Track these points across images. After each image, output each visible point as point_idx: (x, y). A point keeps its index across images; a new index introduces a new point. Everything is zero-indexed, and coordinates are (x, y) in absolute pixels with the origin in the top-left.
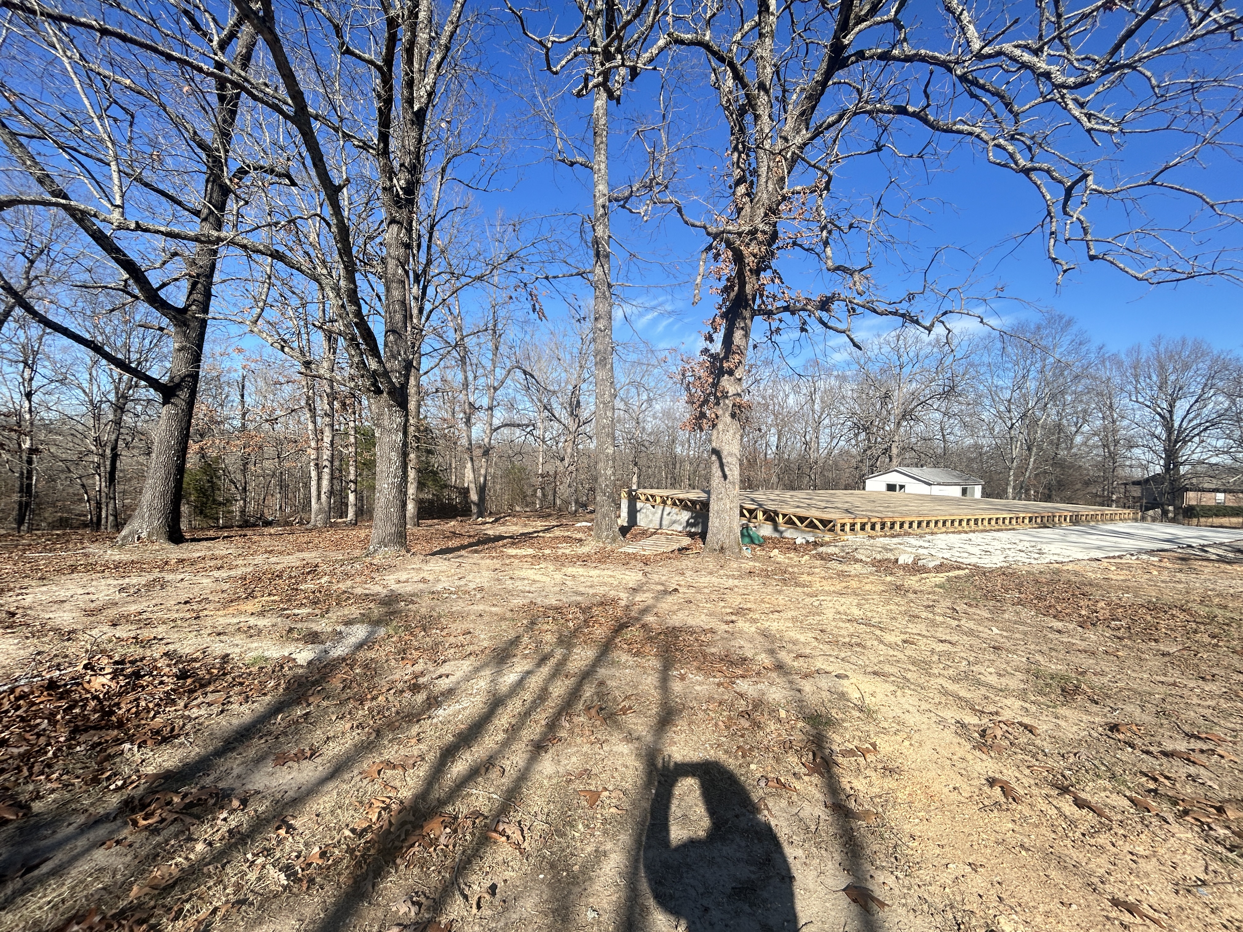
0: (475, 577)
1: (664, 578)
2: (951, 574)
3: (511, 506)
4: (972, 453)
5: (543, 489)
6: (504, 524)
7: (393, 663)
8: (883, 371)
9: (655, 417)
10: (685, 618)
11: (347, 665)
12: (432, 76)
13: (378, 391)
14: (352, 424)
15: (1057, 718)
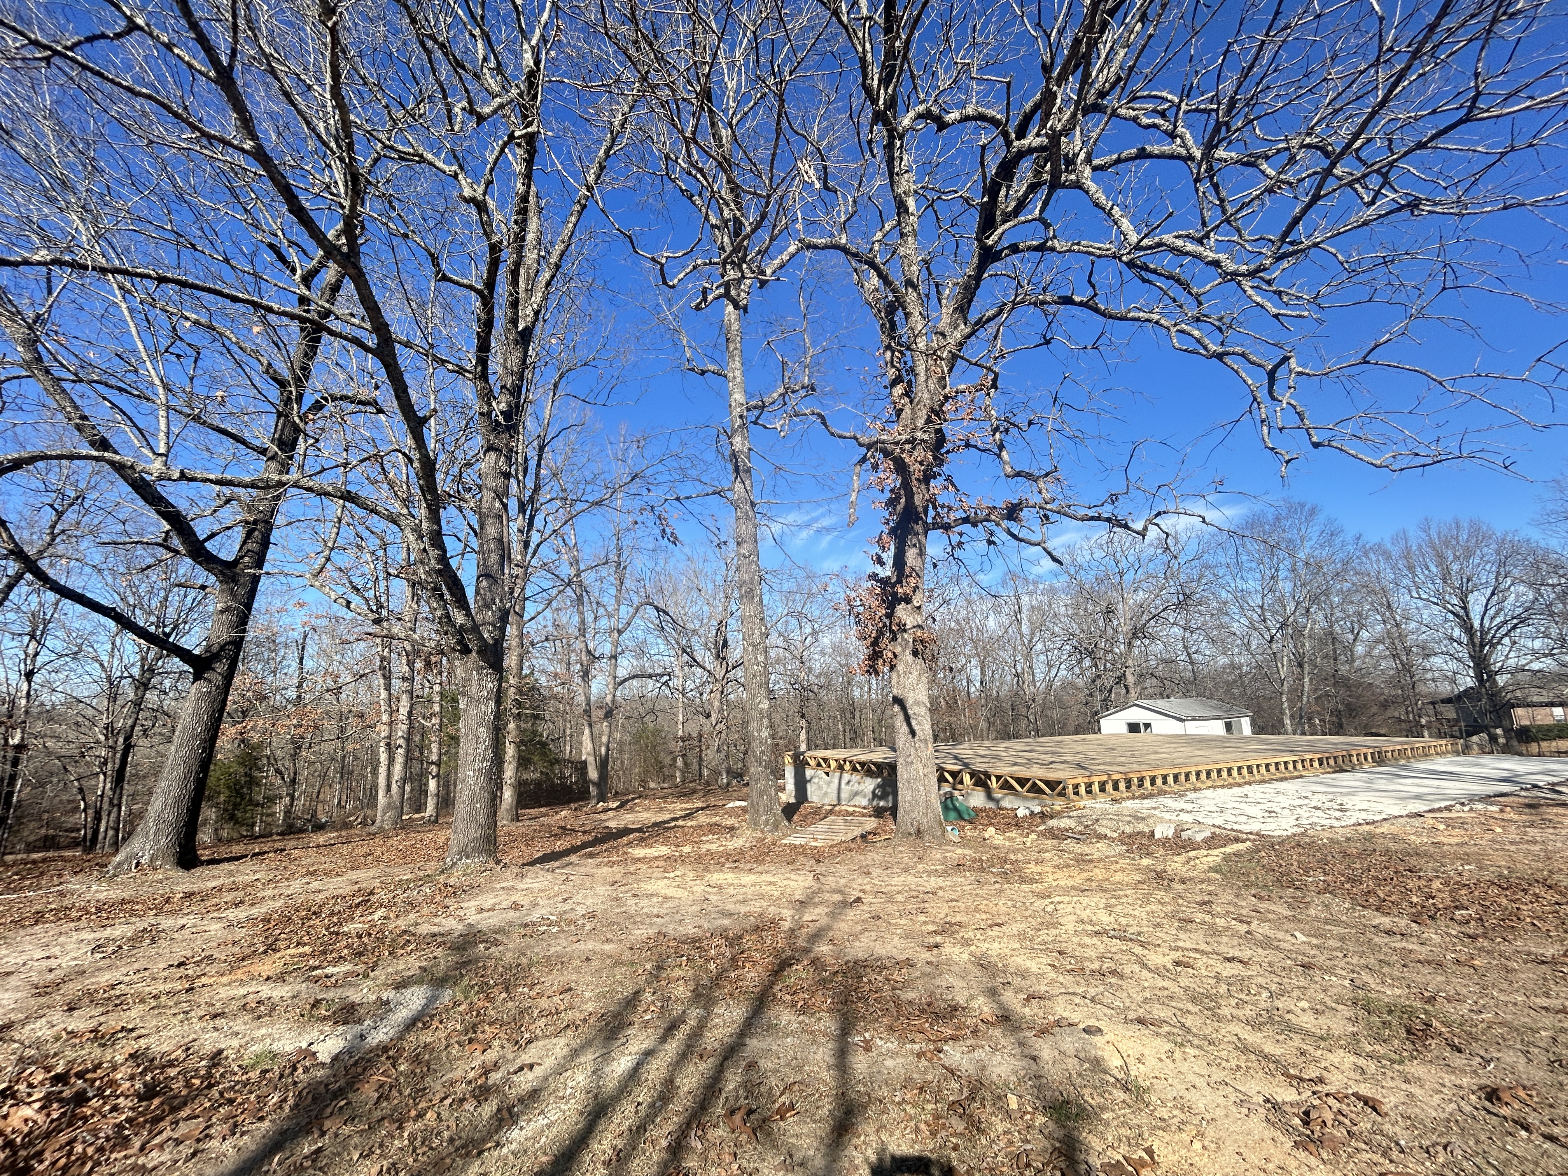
0: (585, 897)
1: (842, 881)
2: (1228, 850)
3: (644, 783)
4: (1229, 674)
5: (684, 756)
6: (632, 809)
7: (455, 1050)
8: (1100, 581)
9: (823, 653)
10: (872, 944)
11: (388, 1058)
12: (540, 294)
13: (466, 651)
14: (437, 688)
15: (1407, 1081)
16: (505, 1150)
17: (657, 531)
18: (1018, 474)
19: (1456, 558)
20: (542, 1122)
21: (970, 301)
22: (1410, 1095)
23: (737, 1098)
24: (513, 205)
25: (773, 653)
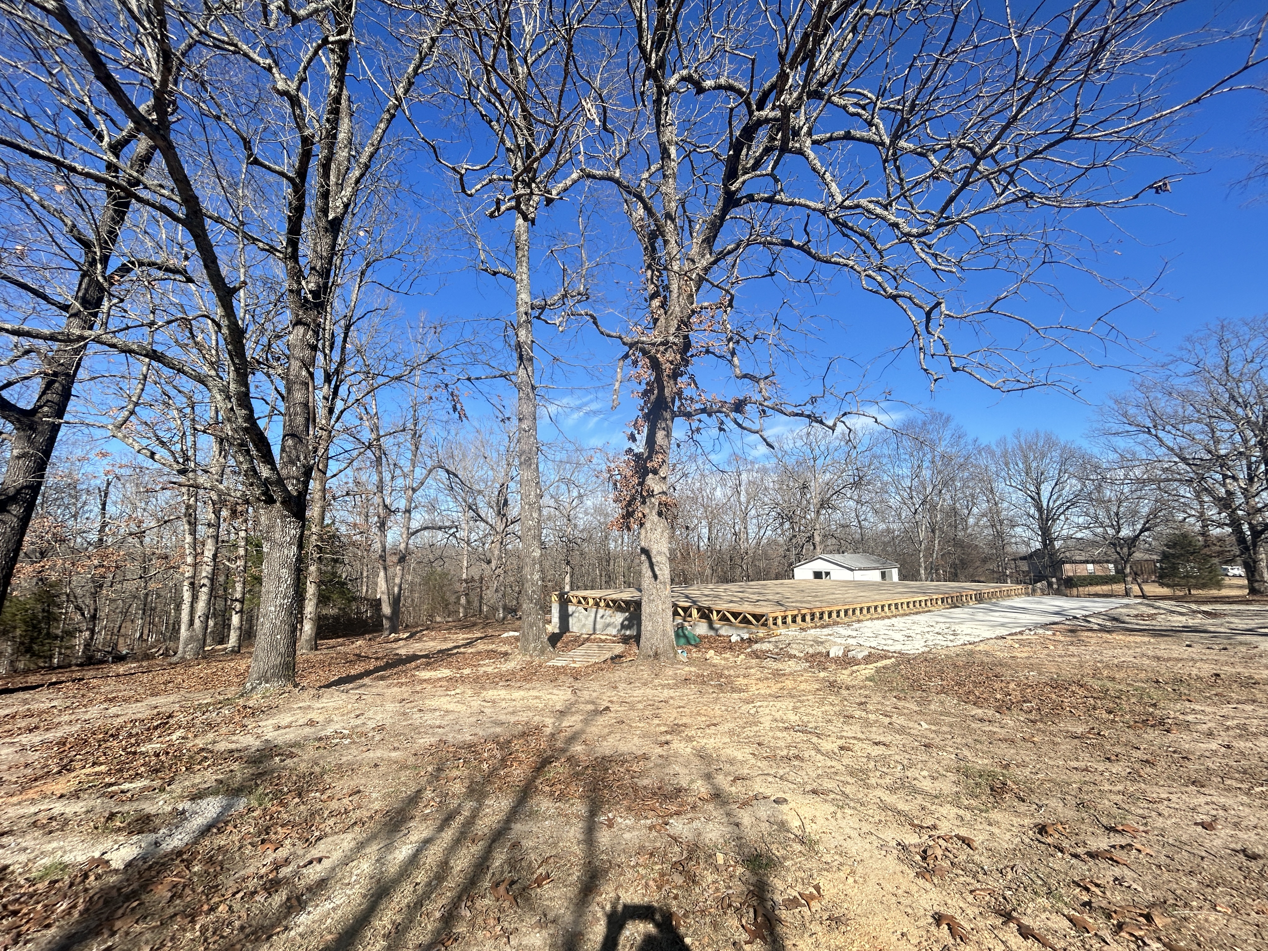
0: (376, 713)
1: (595, 694)
2: (879, 664)
3: (431, 617)
4: (886, 536)
5: (467, 595)
6: (420, 639)
7: (248, 850)
8: (799, 464)
9: (586, 513)
10: (617, 743)
11: (182, 861)
12: (350, 189)
13: (270, 501)
14: (242, 534)
15: (990, 824)
16: (293, 933)
17: (449, 406)
18: (745, 376)
19: (1035, 458)
20: (328, 906)
21: (715, 236)
22: (992, 834)
23: (502, 872)
24: (324, 106)
25: (545, 512)
